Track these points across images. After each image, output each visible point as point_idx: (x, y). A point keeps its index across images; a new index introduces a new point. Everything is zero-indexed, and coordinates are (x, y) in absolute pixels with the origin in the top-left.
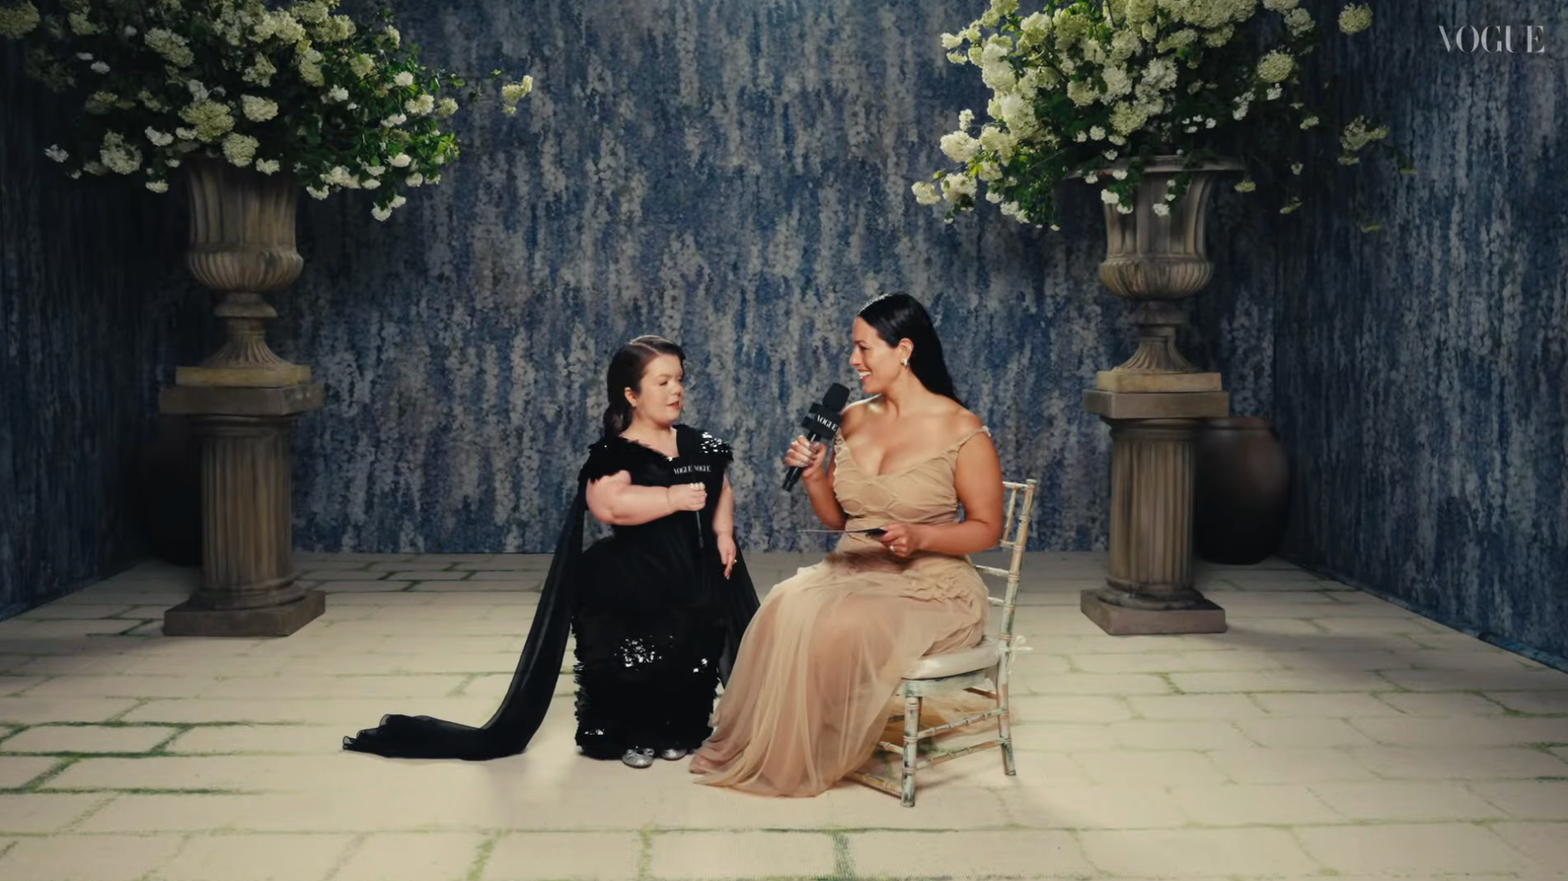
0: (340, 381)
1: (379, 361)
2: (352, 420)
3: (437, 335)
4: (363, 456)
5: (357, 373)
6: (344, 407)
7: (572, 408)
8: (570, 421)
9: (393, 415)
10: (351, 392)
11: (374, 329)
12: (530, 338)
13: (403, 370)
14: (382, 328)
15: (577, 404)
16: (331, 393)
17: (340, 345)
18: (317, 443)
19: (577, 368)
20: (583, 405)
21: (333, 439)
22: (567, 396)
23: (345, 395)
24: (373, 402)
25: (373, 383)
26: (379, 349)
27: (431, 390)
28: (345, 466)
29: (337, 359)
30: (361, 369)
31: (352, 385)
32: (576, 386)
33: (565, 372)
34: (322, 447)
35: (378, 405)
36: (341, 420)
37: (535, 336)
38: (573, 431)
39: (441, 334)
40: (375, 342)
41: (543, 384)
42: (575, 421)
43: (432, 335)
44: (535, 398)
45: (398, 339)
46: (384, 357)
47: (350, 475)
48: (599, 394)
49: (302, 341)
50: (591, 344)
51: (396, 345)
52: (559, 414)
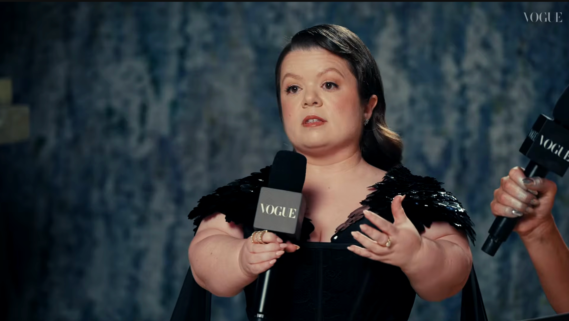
0: (127, 103)
1: (182, 72)
2: (144, 163)
3: (264, 31)
4: (159, 216)
5: (150, 92)
6: (133, 140)
7: (468, 143)
8: (464, 164)
9: (203, 154)
10: (143, 119)
11: (175, 23)
12: (403, 32)
13: (217, 85)
14: (185, 22)
15: (475, 137)
16: (115, 119)
17: (129, 48)
18: (95, 196)
19: (474, 80)
20: (484, 138)
21: (118, 190)
22: (461, 123)
23: (134, 123)
24: (174, 130)
25: (174, 105)
26: (182, 53)
27: (256, 116)
28: (135, 231)
29: (123, 67)
30: (156, 83)
31: (144, 109)
32: (474, 108)
33: (455, 86)
34: (103, 202)
35: (181, 139)
36: (128, 162)
37: (412, 30)
38: (470, 179)
39: (272, 29)
40: (176, 43)
41: (422, 105)
42: (473, 165)
43: (256, 30)
44: (410, 128)
45: (209, 38)
46: (190, 64)
47: (142, 244)
48: (509, 120)
49: (76, 43)
50: (497, 41)
51: (206, 47)
52: (446, 154)
